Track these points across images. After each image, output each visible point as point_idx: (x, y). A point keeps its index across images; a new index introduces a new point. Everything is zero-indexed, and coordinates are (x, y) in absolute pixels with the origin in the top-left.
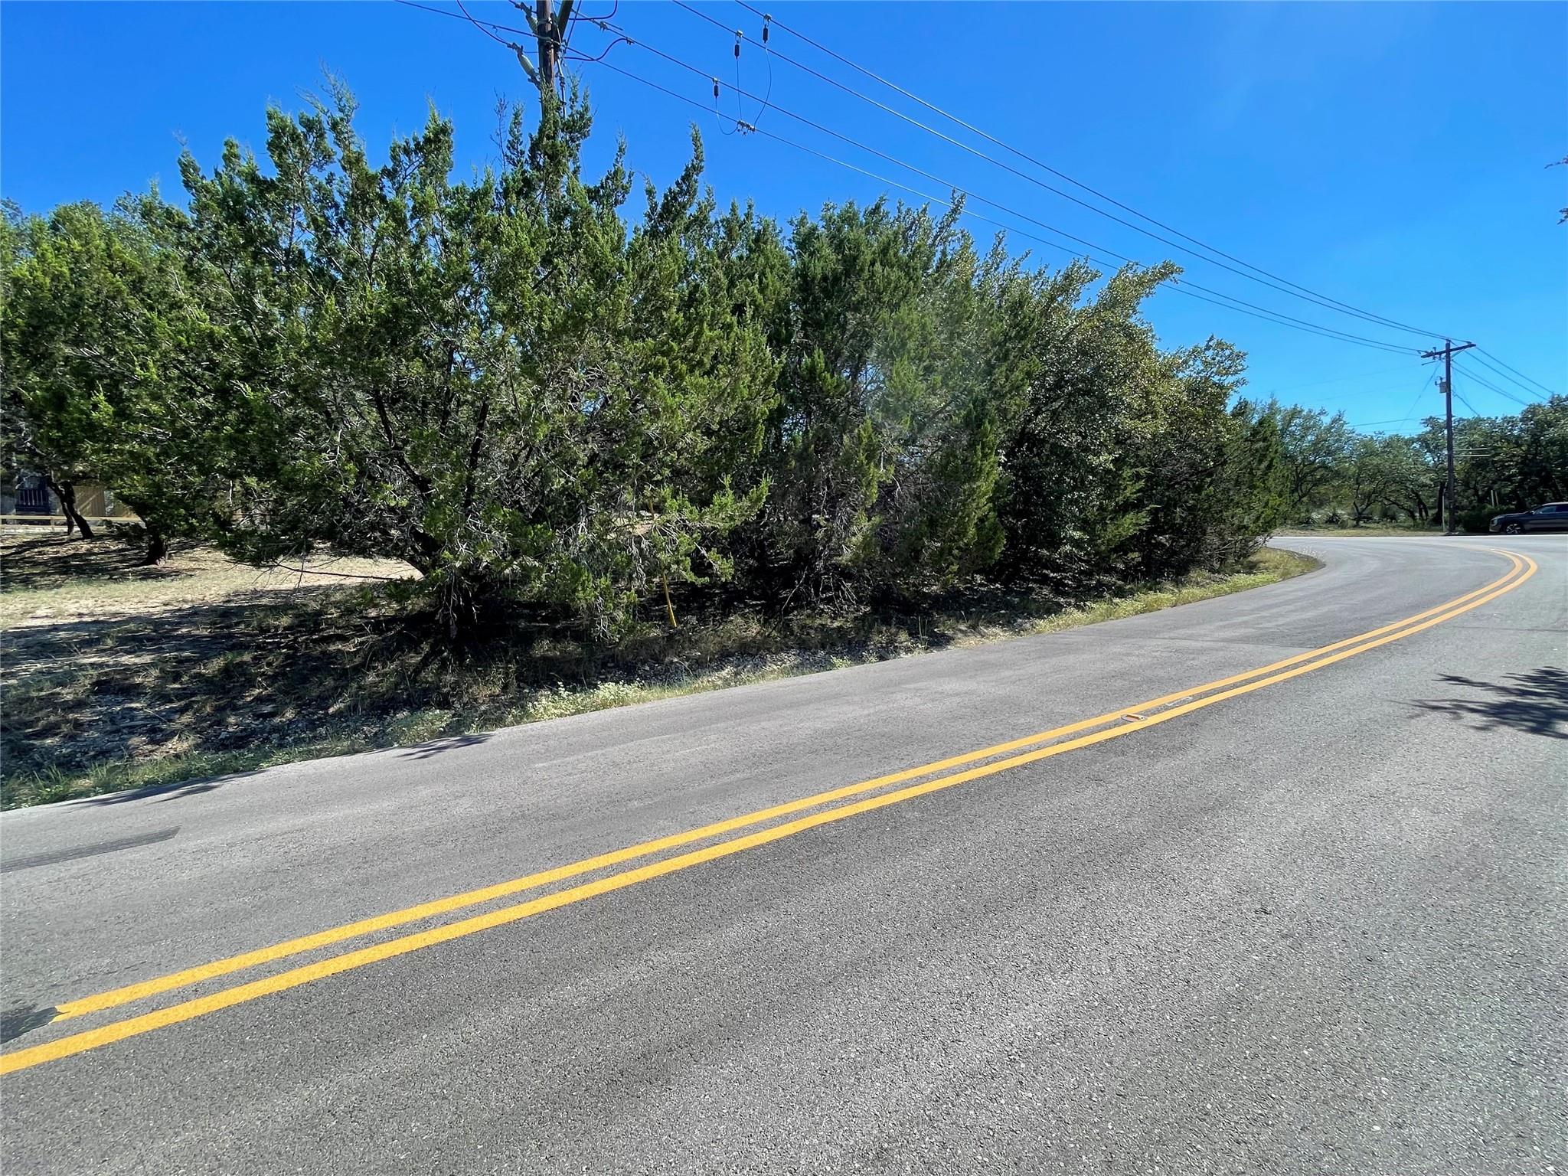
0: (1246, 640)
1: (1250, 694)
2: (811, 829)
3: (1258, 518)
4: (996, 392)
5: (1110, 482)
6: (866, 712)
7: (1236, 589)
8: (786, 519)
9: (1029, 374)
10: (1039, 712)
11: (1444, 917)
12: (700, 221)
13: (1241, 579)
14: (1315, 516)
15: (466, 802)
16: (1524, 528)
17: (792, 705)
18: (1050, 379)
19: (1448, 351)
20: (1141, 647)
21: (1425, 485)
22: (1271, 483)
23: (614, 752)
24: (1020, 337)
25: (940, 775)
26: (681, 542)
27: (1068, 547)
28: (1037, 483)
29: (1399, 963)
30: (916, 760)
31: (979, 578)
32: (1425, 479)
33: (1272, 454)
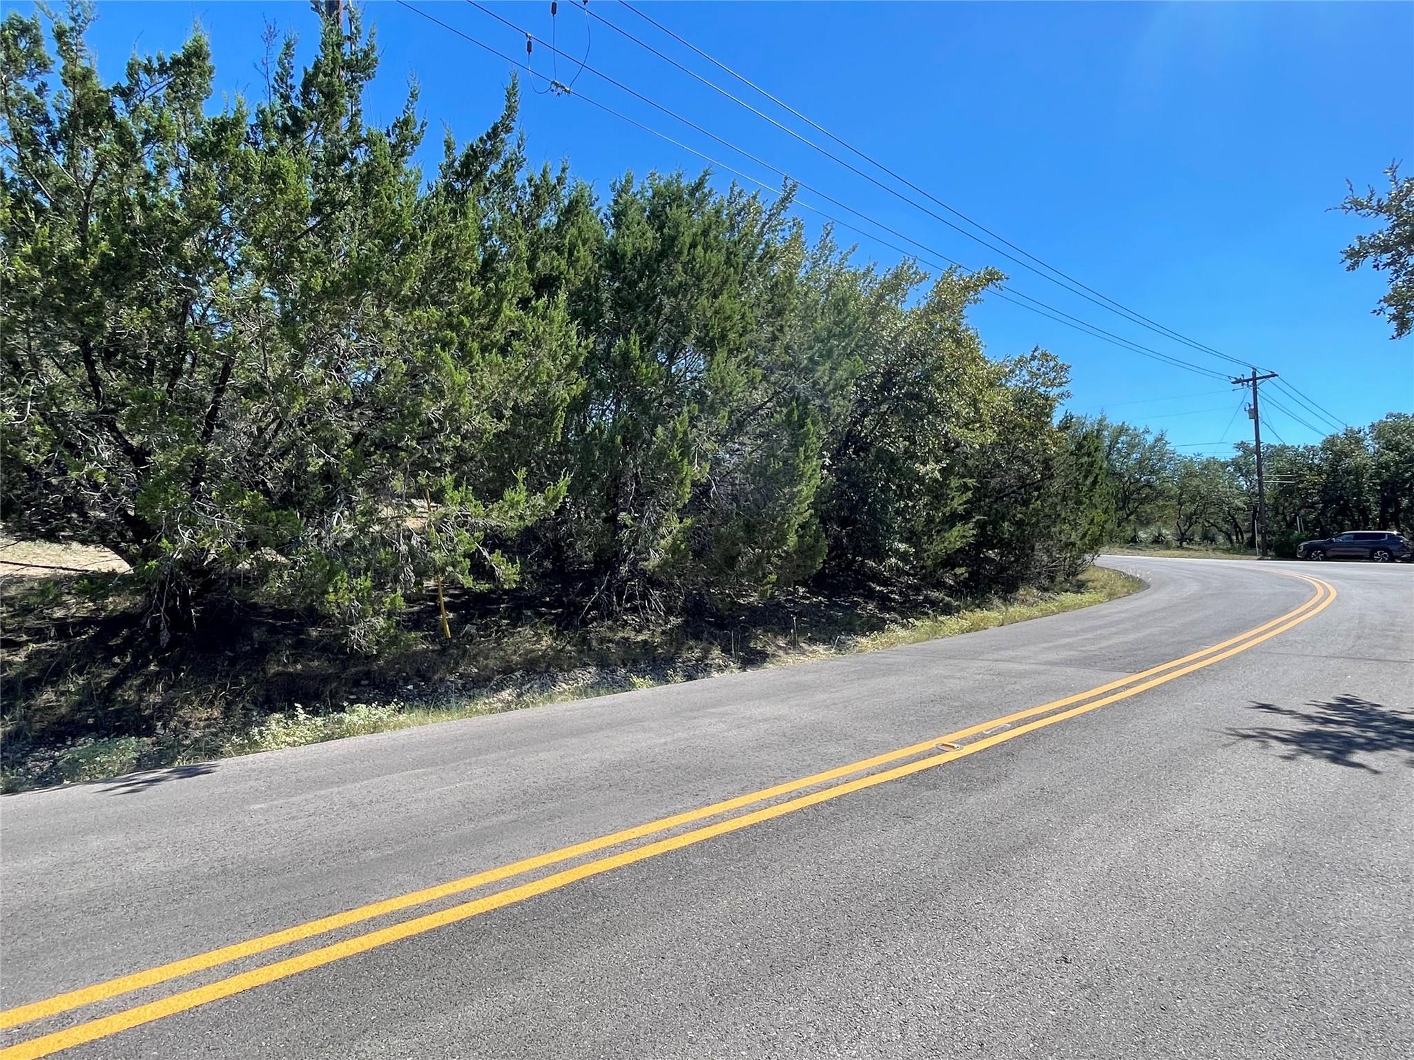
0: (1068, 663)
1: (1069, 721)
2: (582, 881)
3: (1084, 535)
4: (820, 390)
5: (937, 492)
6: (663, 741)
7: (1064, 609)
8: (587, 517)
9: (852, 374)
10: (851, 741)
11: (1236, 958)
12: (504, 182)
13: (1069, 598)
14: (1142, 535)
15: (150, 856)
16: (1327, 555)
17: (577, 732)
18: (878, 380)
19: (1255, 379)
20: (963, 669)
21: (1239, 509)
22: (1096, 500)
23: (353, 790)
24: (843, 335)
25: (737, 813)
26: (460, 541)
27: (893, 560)
28: (862, 488)
29: (1191, 1011)
30: (712, 797)
31: (801, 590)
32: (1238, 503)
33: (1097, 471)
